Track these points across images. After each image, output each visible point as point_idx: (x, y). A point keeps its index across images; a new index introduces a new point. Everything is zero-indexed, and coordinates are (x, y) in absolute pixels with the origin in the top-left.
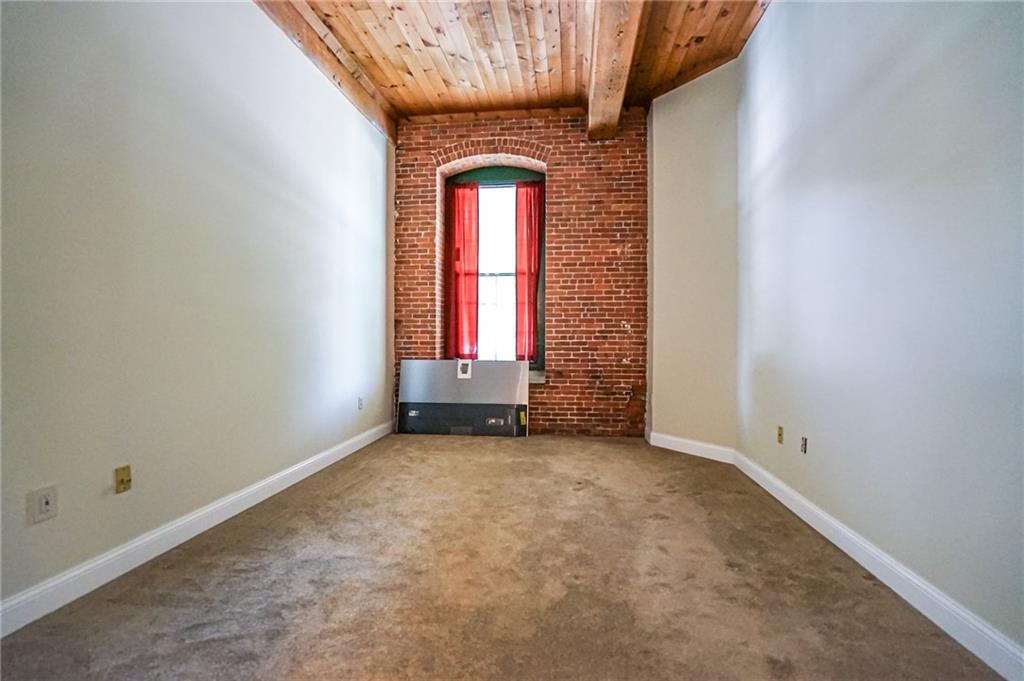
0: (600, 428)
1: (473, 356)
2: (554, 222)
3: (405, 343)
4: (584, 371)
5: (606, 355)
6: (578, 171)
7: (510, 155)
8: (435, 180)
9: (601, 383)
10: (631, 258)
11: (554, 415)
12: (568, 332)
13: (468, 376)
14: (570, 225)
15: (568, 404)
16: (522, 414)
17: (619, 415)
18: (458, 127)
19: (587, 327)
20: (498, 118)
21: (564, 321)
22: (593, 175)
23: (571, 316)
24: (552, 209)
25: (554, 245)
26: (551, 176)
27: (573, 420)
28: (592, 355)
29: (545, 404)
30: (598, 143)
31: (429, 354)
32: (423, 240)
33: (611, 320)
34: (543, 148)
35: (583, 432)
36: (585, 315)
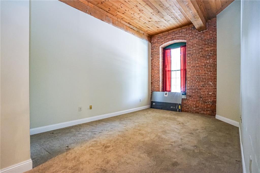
0: (202, 112)
1: (170, 91)
2: (189, 56)
3: (153, 88)
4: (197, 96)
5: (204, 91)
6: (195, 41)
7: (177, 40)
8: (159, 49)
9: (202, 99)
10: (212, 63)
11: (188, 107)
12: (193, 85)
13: (167, 96)
14: (193, 56)
15: (192, 104)
16: (179, 106)
17: (208, 109)
18: (164, 36)
19: (198, 83)
20: (174, 31)
21: (191, 82)
22: (200, 41)
23: (194, 80)
24: (188, 52)
25: (189, 62)
26: (188, 43)
27: (194, 109)
28: (200, 91)
29: (186, 104)
30: (201, 32)
31: (158, 90)
32: (157, 64)
33: (206, 82)
34: (186, 36)
35: (197, 113)
36: (198, 80)
